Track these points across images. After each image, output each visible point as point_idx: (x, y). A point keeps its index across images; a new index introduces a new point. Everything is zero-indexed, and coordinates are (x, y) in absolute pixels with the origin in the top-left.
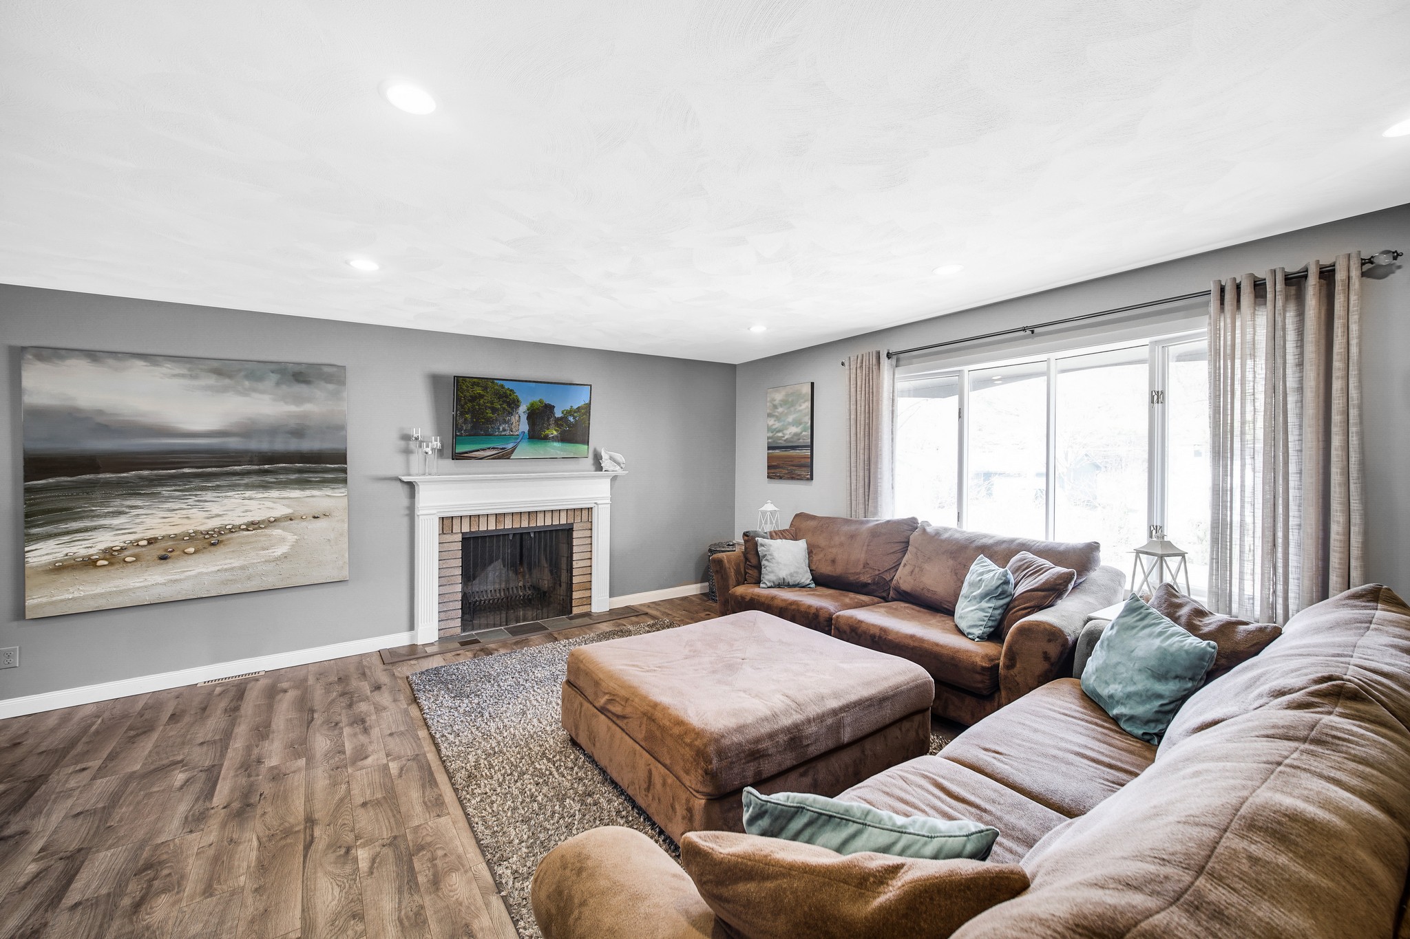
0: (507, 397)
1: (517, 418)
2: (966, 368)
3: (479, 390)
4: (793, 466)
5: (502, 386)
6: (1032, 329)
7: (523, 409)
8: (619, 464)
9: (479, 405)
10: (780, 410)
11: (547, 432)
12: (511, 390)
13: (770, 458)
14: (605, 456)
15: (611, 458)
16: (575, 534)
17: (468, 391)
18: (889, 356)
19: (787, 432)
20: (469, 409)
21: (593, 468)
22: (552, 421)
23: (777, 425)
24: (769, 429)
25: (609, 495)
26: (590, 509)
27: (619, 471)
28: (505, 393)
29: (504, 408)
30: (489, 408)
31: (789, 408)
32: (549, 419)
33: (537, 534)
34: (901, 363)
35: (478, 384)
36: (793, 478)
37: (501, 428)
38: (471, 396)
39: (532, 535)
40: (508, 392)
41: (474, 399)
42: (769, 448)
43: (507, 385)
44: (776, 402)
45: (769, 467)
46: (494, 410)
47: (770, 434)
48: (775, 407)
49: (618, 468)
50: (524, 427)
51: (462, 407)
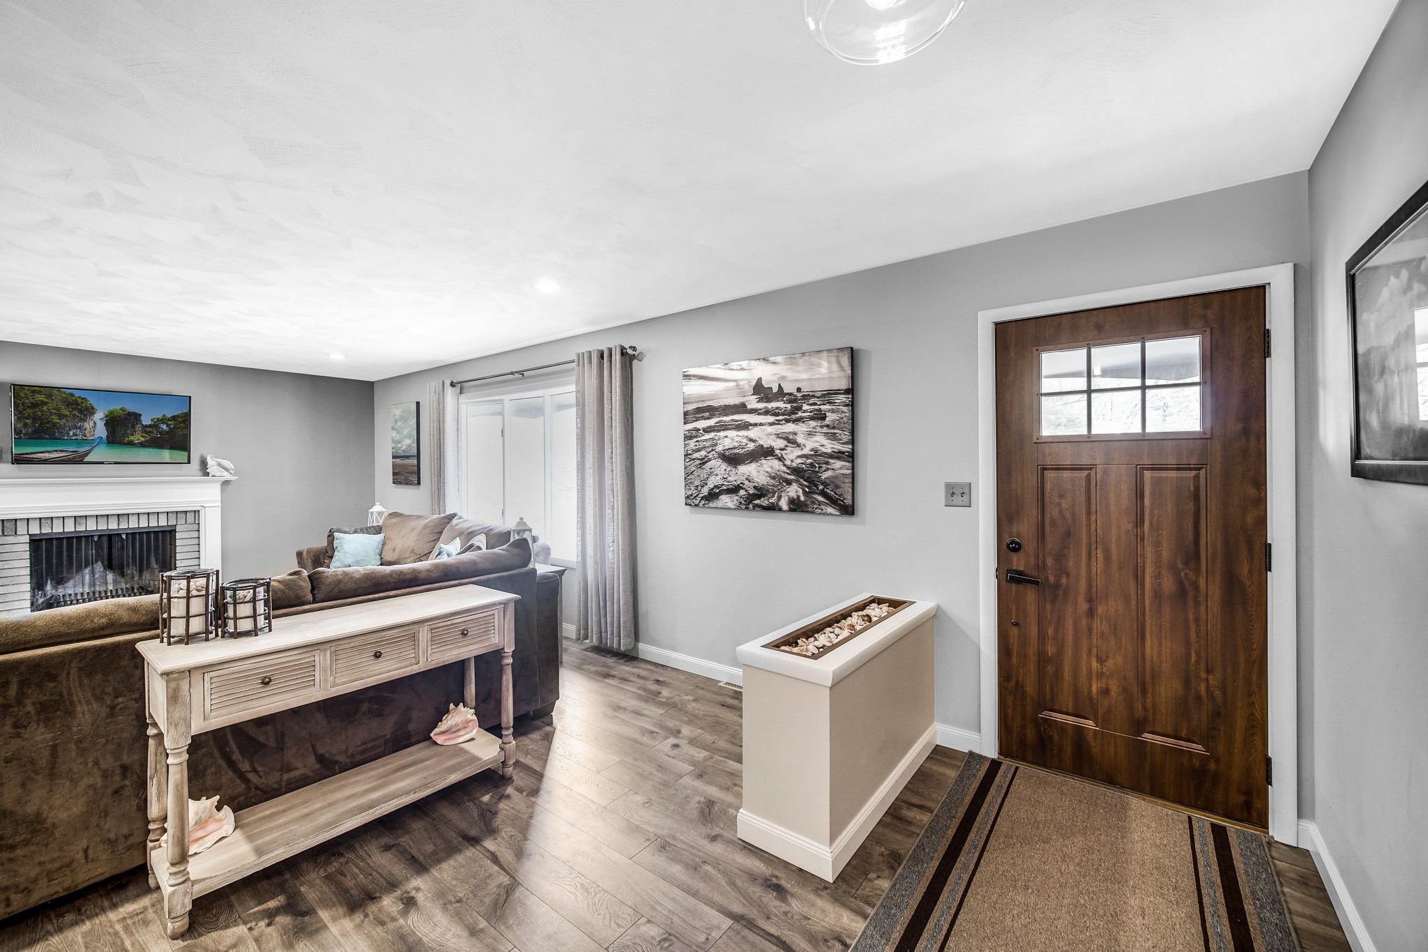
0: (78, 404)
1: (91, 424)
2: (506, 398)
3: (41, 398)
4: (407, 473)
5: (72, 395)
6: (521, 373)
7: (99, 416)
8: (227, 470)
9: (42, 411)
10: (399, 424)
11: (132, 438)
12: (83, 399)
13: (394, 466)
14: (211, 462)
15: (219, 465)
16: (178, 536)
17: (27, 398)
18: (452, 385)
19: (404, 443)
20: (29, 415)
21: (201, 473)
22: (138, 427)
23: (398, 437)
24: (394, 441)
25: (220, 499)
26: (196, 512)
27: (227, 476)
28: (76, 401)
29: (75, 415)
30: (55, 414)
31: (404, 422)
32: (133, 427)
33: (131, 536)
34: (465, 391)
35: (40, 393)
36: (407, 484)
37: (71, 433)
38: (31, 403)
39: (124, 536)
40: (80, 400)
41: (34, 405)
42: (394, 457)
43: (77, 394)
44: (397, 417)
45: (394, 474)
46: (61, 416)
47: (394, 445)
48: (396, 421)
49: (225, 473)
50: (101, 431)
51: (21, 412)
